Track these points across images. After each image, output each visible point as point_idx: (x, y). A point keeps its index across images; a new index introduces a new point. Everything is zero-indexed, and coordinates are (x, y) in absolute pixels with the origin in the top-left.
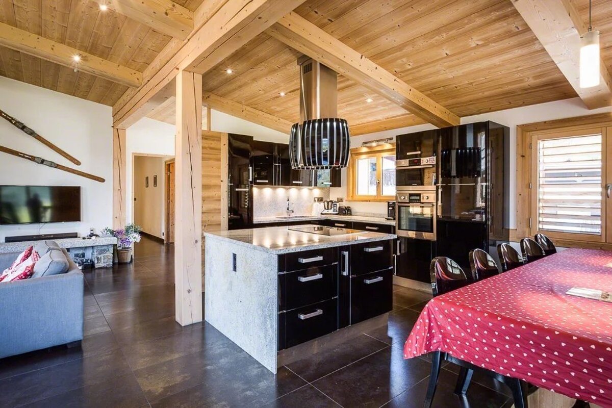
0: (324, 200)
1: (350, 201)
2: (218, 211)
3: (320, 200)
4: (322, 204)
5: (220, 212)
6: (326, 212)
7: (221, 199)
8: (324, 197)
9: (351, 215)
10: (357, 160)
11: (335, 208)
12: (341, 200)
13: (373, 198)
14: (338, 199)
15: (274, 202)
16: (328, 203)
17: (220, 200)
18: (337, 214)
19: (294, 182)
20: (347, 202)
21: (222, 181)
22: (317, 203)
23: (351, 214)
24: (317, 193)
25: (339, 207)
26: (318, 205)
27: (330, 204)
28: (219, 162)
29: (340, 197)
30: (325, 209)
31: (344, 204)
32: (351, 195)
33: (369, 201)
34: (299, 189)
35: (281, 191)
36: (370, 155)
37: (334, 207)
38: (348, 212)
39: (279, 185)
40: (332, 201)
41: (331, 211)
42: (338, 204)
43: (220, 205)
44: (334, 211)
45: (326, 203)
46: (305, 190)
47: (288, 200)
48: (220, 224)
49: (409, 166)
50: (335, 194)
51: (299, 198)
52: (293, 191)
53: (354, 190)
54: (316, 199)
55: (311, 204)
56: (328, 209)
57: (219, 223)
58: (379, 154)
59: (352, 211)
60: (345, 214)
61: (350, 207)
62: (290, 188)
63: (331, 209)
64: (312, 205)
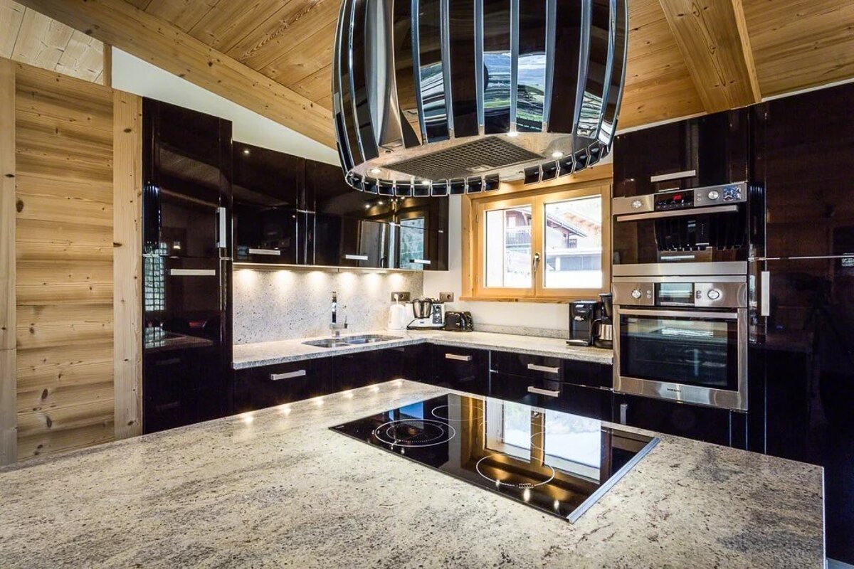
0: (412, 297)
1: (468, 300)
2: (105, 341)
3: (404, 297)
4: (409, 306)
5: (111, 345)
6: (417, 323)
7: (117, 303)
8: (411, 293)
9: (473, 330)
10: (484, 212)
11: (438, 315)
12: (449, 298)
13: (523, 294)
14: (441, 294)
15: (300, 305)
16: (422, 304)
17: (111, 306)
18: (440, 328)
19: (348, 257)
20: (463, 302)
21: (117, 245)
22: (398, 305)
23: (471, 329)
24: (398, 282)
25: (446, 313)
26: (400, 309)
27: (427, 307)
28: (106, 184)
29: (446, 291)
30: (416, 317)
31: (457, 306)
32: (471, 286)
33: (517, 300)
34: (360, 275)
35: (317, 279)
36: (515, 200)
37: (435, 312)
38: (466, 323)
39: (310, 262)
40: (429, 301)
41: (428, 322)
42: (443, 306)
43: (111, 321)
44: (434, 322)
45: (417, 305)
46: (373, 277)
47: (335, 300)
48: (111, 383)
49: (656, 210)
50: (436, 285)
51: (360, 294)
52: (346, 279)
53: (478, 277)
54: (396, 297)
55: (385, 306)
56: (422, 317)
57: (107, 379)
58: (537, 197)
59: (475, 320)
60: (460, 329)
61: (469, 313)
62: (339, 272)
63: (428, 317)
64: (388, 309)
